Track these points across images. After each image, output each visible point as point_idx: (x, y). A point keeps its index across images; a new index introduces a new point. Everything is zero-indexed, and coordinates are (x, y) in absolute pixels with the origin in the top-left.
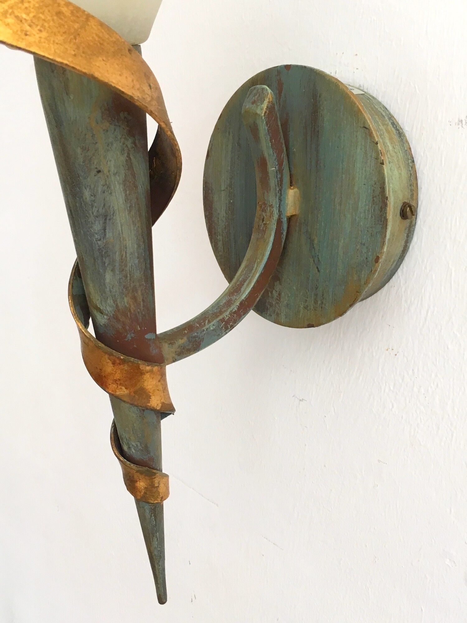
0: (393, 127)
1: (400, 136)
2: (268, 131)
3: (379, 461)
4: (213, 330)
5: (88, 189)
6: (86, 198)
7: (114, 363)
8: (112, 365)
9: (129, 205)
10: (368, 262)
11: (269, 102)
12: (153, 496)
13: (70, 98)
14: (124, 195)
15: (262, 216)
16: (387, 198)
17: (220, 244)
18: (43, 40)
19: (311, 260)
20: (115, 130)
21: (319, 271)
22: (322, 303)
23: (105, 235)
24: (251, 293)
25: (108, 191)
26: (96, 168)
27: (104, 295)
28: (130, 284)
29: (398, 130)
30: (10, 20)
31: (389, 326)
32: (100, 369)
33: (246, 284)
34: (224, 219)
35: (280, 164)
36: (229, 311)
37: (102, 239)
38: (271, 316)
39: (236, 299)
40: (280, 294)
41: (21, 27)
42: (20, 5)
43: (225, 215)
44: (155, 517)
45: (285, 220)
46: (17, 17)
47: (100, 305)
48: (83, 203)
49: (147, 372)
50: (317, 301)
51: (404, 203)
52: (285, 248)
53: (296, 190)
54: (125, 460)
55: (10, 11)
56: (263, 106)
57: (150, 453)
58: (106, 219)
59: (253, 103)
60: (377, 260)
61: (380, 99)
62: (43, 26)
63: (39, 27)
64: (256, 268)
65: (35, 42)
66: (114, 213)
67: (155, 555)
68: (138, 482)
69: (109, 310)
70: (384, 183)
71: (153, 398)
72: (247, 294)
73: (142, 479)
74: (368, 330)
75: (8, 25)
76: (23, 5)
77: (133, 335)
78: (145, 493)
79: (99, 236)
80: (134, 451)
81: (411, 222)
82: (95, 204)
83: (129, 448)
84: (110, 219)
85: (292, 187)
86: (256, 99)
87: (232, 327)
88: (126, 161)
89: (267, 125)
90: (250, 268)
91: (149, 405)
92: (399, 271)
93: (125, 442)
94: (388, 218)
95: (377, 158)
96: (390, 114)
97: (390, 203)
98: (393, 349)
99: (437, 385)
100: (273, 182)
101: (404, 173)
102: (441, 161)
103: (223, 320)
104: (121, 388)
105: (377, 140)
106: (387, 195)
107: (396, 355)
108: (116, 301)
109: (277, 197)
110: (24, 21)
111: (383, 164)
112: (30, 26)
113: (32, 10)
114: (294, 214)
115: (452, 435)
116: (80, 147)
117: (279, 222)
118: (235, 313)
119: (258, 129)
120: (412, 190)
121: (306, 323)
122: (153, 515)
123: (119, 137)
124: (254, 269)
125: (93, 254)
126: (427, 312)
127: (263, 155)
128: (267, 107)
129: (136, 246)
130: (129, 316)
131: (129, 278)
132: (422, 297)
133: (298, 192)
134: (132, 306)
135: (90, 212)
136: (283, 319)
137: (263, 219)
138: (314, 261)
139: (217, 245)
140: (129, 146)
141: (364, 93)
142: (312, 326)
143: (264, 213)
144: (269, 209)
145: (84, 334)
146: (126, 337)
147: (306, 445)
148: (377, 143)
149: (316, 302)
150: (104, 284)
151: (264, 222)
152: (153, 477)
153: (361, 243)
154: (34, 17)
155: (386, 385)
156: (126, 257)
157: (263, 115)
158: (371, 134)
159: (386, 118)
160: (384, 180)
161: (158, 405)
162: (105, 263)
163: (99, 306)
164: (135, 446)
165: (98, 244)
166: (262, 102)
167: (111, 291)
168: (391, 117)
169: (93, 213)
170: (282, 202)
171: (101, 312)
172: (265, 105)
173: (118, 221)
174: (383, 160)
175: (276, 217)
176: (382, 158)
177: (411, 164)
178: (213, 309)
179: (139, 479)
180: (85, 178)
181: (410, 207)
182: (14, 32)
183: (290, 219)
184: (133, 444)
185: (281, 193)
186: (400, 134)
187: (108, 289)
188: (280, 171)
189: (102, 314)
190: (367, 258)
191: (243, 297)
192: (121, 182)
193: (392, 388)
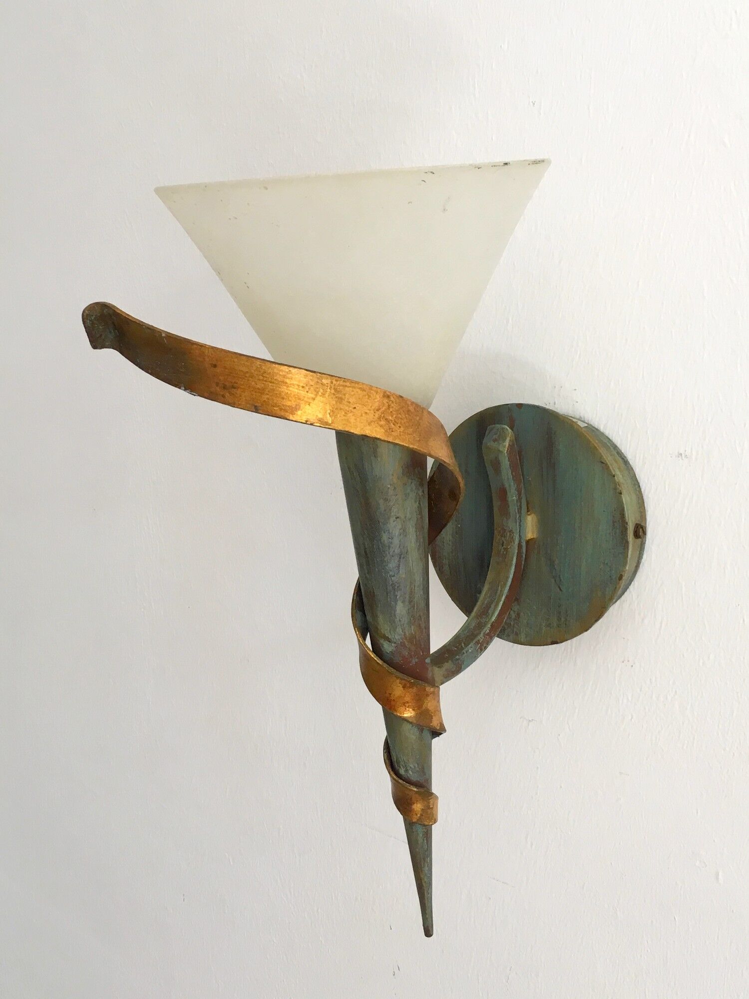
0: (619, 456)
1: (626, 465)
2: (510, 466)
3: (621, 773)
4: (471, 652)
5: (386, 533)
6: (384, 541)
7: (404, 687)
8: (402, 689)
9: (418, 544)
10: (611, 579)
11: (510, 440)
12: (429, 818)
13: (378, 460)
14: (415, 536)
15: (501, 541)
16: (627, 523)
17: (446, 568)
18: (402, 434)
19: (553, 580)
20: (412, 483)
21: (560, 590)
22: (566, 620)
23: (399, 572)
24: (499, 615)
25: (404, 534)
26: (395, 515)
27: (393, 625)
28: (417, 613)
29: (623, 459)
30: (383, 423)
31: (624, 638)
32: (389, 694)
33: (493, 606)
34: (450, 543)
35: (520, 494)
36: (482, 633)
37: (396, 575)
38: (509, 636)
39: (486, 621)
40: (518, 615)
41: (389, 426)
42: (388, 410)
43: (451, 538)
44: (427, 840)
45: (524, 544)
46: (386, 419)
47: (389, 634)
48: (380, 545)
49: (431, 694)
50: (561, 619)
51: (636, 524)
52: (524, 570)
53: (533, 515)
54: (404, 782)
55: (382, 415)
56: (504, 444)
57: (425, 775)
58: (400, 558)
59: (495, 441)
60: (621, 578)
61: (602, 429)
62: (401, 423)
63: (399, 425)
64: (501, 591)
65: (397, 436)
66: (407, 552)
67: (425, 882)
68: (415, 804)
69: (397, 638)
70: (623, 510)
71: (434, 717)
72: (496, 616)
73: (420, 800)
74: (602, 644)
75: (381, 426)
76: (389, 410)
77: (417, 660)
78: (422, 815)
79: (393, 573)
80: (411, 773)
81: (642, 541)
82: (392, 546)
83: (406, 771)
84: (404, 558)
85: (529, 513)
86: (497, 437)
87: (486, 648)
88: (418, 507)
89: (509, 461)
90: (494, 592)
91: (431, 724)
92: (631, 587)
93: (403, 766)
94: (628, 540)
95: (615, 489)
96: (614, 444)
97: (629, 527)
98: (629, 661)
99: (676, 692)
100: (513, 509)
101: (634, 497)
102: (665, 487)
103: (478, 642)
104: (409, 710)
105: (614, 473)
106: (627, 521)
107: (632, 666)
108: (405, 629)
109: (518, 523)
110: (390, 421)
111: (621, 493)
112: (394, 424)
113: (394, 413)
114: (532, 537)
115: (694, 739)
116: (383, 499)
117: (520, 546)
118: (488, 634)
119: (499, 463)
120: (641, 512)
121: (549, 641)
122: (425, 839)
123: (414, 488)
124: (499, 591)
125: (387, 589)
126: (661, 623)
127: (503, 485)
128: (509, 445)
129: (422, 579)
130: (414, 643)
131: (416, 608)
132: (655, 610)
133: (535, 517)
134: (417, 633)
135: (387, 553)
136: (522, 638)
137: (503, 543)
138: (555, 581)
139: (443, 568)
140: (420, 494)
141: (586, 425)
142: (556, 643)
143: (503, 538)
144: (508, 534)
145: (377, 662)
146: (410, 662)
147: (538, 768)
148: (614, 476)
149: (559, 619)
150: (395, 615)
151: (504, 547)
152: (430, 798)
153: (604, 563)
154: (396, 417)
155: (623, 696)
156: (414, 589)
157: (506, 451)
158: (608, 468)
159: (612, 448)
160: (624, 508)
161: (437, 725)
162: (397, 596)
163: (387, 636)
164: (413, 767)
165: (391, 579)
166: (504, 440)
167: (400, 621)
168: (615, 447)
169: (389, 553)
170: (521, 528)
171: (389, 640)
172: (507, 444)
173: (410, 559)
174: (621, 491)
175: (517, 542)
176: (620, 489)
177: (638, 489)
178: (465, 633)
179: (417, 801)
180: (384, 524)
181: (642, 527)
182: (385, 431)
183: (528, 542)
184: (412, 766)
185: (520, 520)
186: (626, 462)
187: (398, 619)
188: (519, 499)
189: (390, 642)
190: (610, 576)
191: (493, 619)
192: (414, 525)
193: (630, 699)
